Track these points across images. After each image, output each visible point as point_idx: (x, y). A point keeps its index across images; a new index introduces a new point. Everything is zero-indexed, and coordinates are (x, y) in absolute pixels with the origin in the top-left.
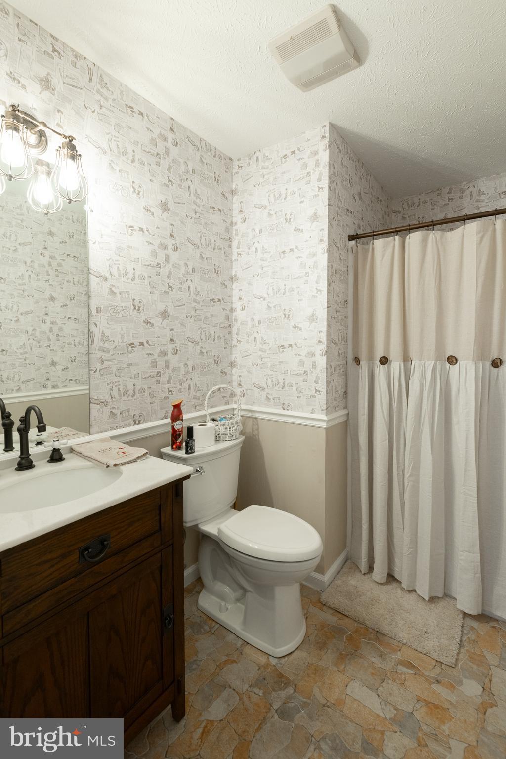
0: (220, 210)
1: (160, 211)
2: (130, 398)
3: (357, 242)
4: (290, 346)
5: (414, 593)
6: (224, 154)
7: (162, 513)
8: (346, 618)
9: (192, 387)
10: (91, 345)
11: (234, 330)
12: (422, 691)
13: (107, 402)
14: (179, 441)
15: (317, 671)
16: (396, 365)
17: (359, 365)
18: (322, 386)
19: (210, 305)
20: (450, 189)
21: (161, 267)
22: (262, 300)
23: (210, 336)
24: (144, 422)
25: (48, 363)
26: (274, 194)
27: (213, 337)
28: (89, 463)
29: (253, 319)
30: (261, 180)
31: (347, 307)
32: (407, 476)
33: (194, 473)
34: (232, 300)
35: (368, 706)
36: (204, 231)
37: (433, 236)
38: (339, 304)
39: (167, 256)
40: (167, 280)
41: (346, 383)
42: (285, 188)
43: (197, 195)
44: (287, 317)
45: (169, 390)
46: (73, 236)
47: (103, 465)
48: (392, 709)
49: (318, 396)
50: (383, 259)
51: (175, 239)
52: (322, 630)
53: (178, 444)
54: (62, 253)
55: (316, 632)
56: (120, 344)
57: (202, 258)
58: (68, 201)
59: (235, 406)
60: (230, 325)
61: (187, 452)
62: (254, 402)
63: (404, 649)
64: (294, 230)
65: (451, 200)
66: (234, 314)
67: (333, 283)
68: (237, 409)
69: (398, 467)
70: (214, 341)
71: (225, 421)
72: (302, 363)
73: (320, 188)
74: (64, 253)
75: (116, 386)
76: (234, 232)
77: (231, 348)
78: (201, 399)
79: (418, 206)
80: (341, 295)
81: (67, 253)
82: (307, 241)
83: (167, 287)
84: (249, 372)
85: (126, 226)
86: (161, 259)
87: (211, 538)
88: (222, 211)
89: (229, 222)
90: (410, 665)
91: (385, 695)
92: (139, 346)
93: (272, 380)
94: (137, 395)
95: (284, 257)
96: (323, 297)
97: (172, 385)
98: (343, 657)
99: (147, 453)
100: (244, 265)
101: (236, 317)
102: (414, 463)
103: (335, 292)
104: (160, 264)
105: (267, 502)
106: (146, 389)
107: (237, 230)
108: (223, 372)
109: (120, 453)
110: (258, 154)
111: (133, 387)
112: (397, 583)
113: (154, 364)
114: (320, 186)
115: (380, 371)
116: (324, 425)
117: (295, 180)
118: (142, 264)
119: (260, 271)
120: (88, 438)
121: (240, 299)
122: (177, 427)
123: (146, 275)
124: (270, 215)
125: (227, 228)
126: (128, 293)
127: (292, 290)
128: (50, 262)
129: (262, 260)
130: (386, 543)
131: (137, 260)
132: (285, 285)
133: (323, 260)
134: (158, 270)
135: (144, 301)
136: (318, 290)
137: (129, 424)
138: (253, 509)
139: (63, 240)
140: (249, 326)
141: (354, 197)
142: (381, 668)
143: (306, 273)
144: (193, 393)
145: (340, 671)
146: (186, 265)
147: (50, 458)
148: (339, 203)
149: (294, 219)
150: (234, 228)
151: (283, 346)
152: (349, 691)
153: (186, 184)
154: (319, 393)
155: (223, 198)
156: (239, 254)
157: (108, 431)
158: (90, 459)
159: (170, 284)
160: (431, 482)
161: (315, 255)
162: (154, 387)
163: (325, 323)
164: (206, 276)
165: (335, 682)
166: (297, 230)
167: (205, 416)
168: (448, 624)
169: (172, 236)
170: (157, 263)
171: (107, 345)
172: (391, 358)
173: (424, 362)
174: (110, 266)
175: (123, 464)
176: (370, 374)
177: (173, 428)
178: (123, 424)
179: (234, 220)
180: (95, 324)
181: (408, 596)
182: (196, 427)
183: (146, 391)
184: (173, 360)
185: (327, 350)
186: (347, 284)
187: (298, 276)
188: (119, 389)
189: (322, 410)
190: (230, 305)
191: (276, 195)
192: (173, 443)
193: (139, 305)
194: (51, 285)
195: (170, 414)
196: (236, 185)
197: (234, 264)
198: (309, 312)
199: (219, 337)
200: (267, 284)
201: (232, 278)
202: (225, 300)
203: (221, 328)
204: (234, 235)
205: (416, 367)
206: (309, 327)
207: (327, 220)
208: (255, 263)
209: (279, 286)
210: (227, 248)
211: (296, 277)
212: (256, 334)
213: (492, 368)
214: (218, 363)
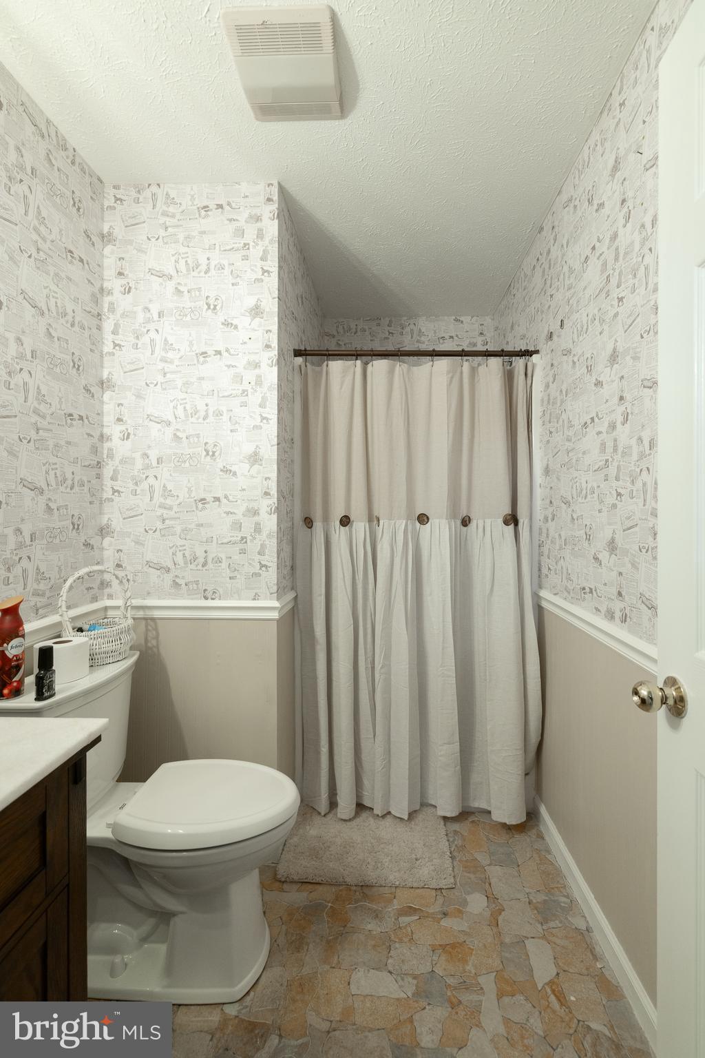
0: (81, 260)
3: (306, 361)
4: (217, 499)
5: (388, 816)
6: (89, 167)
7: (48, 829)
8: (318, 886)
9: (33, 574)
11: (107, 471)
12: (434, 936)
15: (302, 987)
16: (360, 527)
17: (310, 528)
18: (271, 559)
19: (64, 423)
20: (391, 322)
22: (163, 424)
23: (65, 480)
26: (186, 261)
27: (69, 482)
29: (146, 455)
30: (162, 233)
31: (294, 447)
32: (378, 668)
34: (102, 422)
35: (383, 994)
36: (54, 288)
37: (400, 367)
38: (287, 441)
41: (293, 556)
42: (206, 256)
43: (41, 220)
44: (211, 454)
48: (410, 979)
49: (263, 573)
52: (291, 920)
53: (15, 684)
55: (284, 928)
57: (49, 335)
59: (109, 603)
60: (99, 463)
61: (40, 698)
62: (149, 593)
63: (399, 892)
64: (223, 324)
66: (106, 445)
69: (366, 659)
70: (71, 489)
72: (238, 526)
73: (265, 271)
76: (106, 306)
77: (101, 503)
79: (354, 334)
80: (288, 429)
82: (245, 343)
84: (137, 543)
88: (85, 262)
89: (98, 286)
90: (410, 911)
91: (397, 967)
93: (183, 554)
95: (205, 362)
96: (272, 429)
98: (331, 945)
100: (128, 363)
101: (110, 450)
103: (283, 424)
107: (112, 304)
108: (87, 545)
110: (154, 189)
112: (367, 812)
114: (265, 268)
115: (340, 536)
116: (275, 615)
117: (223, 249)
119: (160, 379)
121: (120, 420)
122: (12, 653)
124: (178, 291)
125: (94, 296)
127: (219, 414)
129: (164, 360)
130: (354, 763)
132: (207, 405)
133: (271, 375)
136: (263, 418)
140: (139, 465)
141: (298, 299)
142: (381, 932)
143: (244, 391)
145: (334, 968)
146: (19, 341)
148: (287, 300)
149: (222, 307)
150: (107, 299)
151: (204, 499)
152: (354, 990)
153: (18, 189)
154: (266, 568)
155: (87, 241)
156: (116, 345)
160: (408, 670)
161: (257, 366)
163: (275, 467)
164: (58, 371)
165: (333, 988)
166: (227, 324)
167: (61, 624)
168: (434, 838)
172: (353, 518)
173: (393, 522)
176: (327, 542)
179: (107, 285)
181: (383, 822)
182: (54, 647)
185: (278, 503)
186: (293, 416)
187: (229, 394)
189: (271, 594)
190: (100, 429)
191: (189, 262)
192: (4, 685)
196: (111, 227)
197: (105, 359)
198: (249, 449)
199: (80, 482)
200: (174, 400)
201: (103, 383)
202: (90, 419)
203: (84, 466)
204: (106, 310)
205: (385, 527)
206: (249, 471)
207: (276, 319)
208: (150, 364)
209: (195, 406)
210: (94, 330)
211: (226, 394)
212: (151, 480)
213: (462, 527)
214: (78, 529)
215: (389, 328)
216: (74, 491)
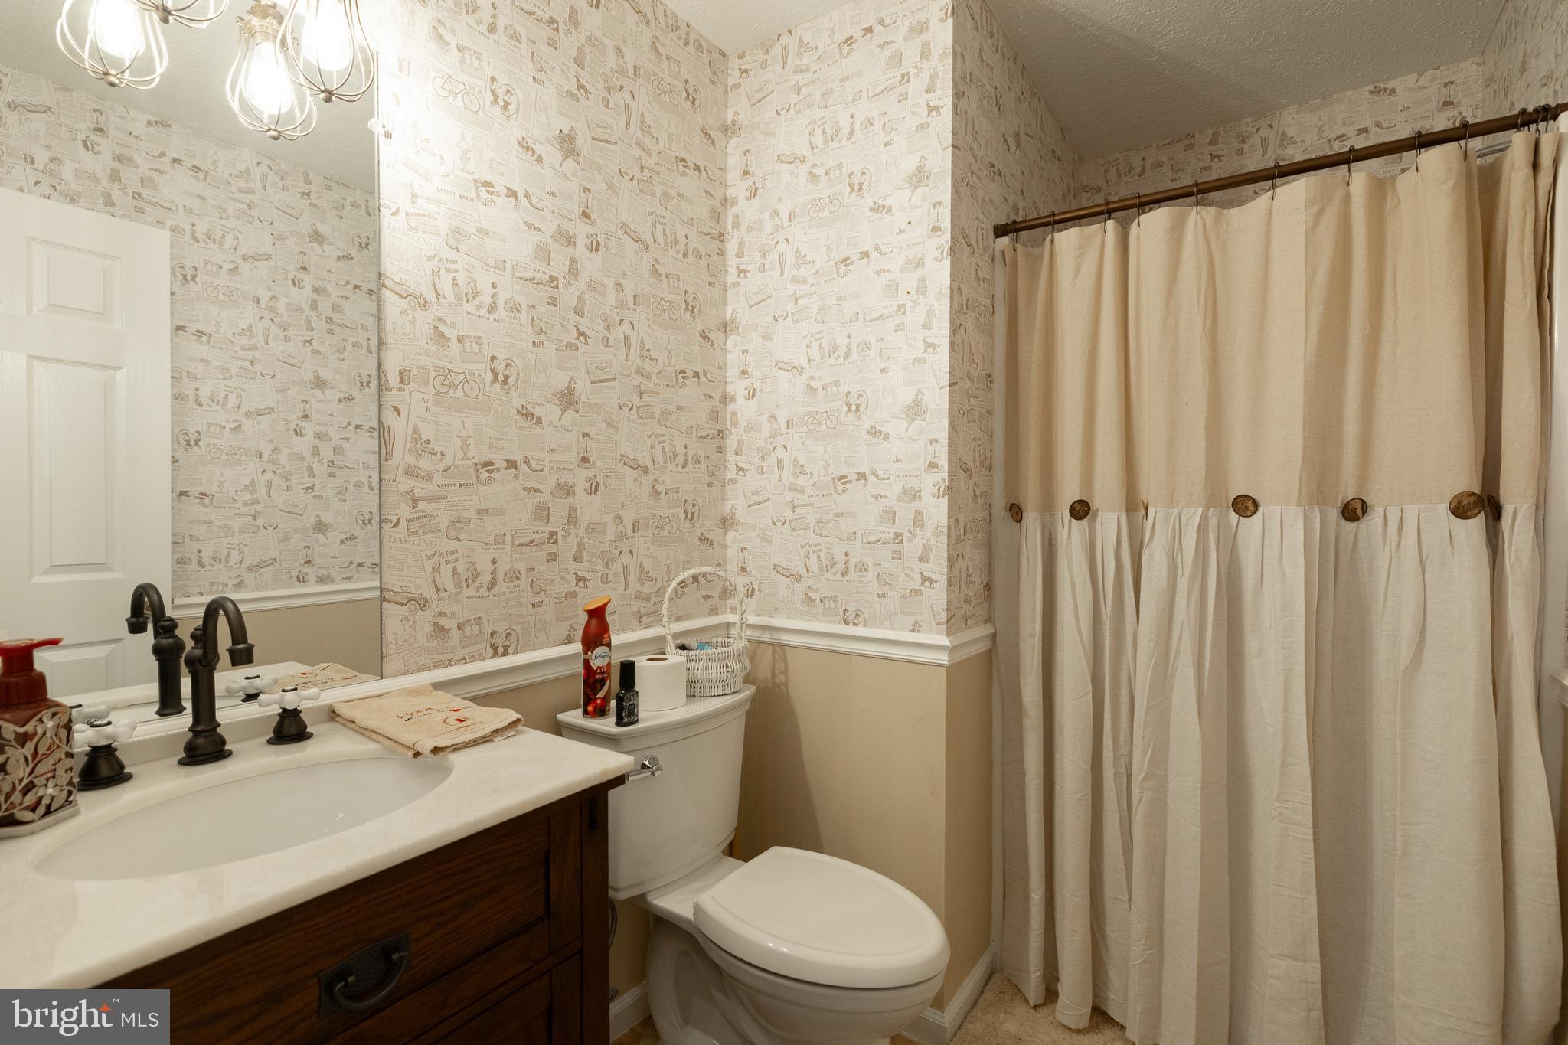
0: (697, 168)
1: (558, 156)
2: (484, 591)
3: (1015, 241)
4: (862, 476)
6: (708, 41)
7: (552, 873)
9: (634, 573)
10: (386, 460)
11: (731, 444)
13: (426, 600)
14: (601, 695)
16: (1109, 521)
17: (1019, 521)
18: (938, 568)
19: (674, 383)
20: (1216, 135)
21: (561, 286)
22: (795, 372)
23: (675, 455)
24: (516, 651)
25: (308, 526)
26: (824, 129)
27: (681, 458)
28: (371, 747)
29: (773, 417)
30: (793, 99)
31: (990, 389)
32: (1138, 776)
33: (634, 772)
34: (725, 376)
36: (661, 212)
38: (976, 379)
39: (573, 261)
40: (573, 318)
41: (990, 565)
42: (850, 113)
43: (646, 129)
44: (854, 409)
45: (577, 576)
46: (367, 245)
47: (405, 751)
49: (927, 591)
50: (1076, 276)
51: (593, 223)
53: (599, 701)
54: (343, 283)
56: (458, 463)
57: (656, 273)
58: (322, 95)
59: (733, 617)
60: (720, 432)
61: (620, 723)
62: (777, 609)
64: (871, 209)
65: (1216, 160)
66: (730, 408)
67: (963, 329)
68: (738, 626)
69: (1116, 758)
70: (683, 467)
71: (708, 651)
72: (890, 516)
73: (933, 109)
74: (348, 283)
75: (447, 563)
76: (730, 221)
77: (723, 486)
78: (654, 599)
79: (1140, 176)
80: (978, 359)
81: (354, 282)
82: (902, 231)
83: (575, 335)
84: (765, 539)
85: (476, 181)
86: (559, 266)
87: (677, 926)
88: (702, 169)
89: (719, 196)
92: (506, 469)
93: (819, 557)
94: (502, 586)
95: (847, 273)
96: (941, 360)
97: (585, 564)
99: (518, 721)
100: (754, 294)
101: (734, 414)
102: (1154, 746)
103: (966, 352)
104: (557, 279)
105: (808, 838)
106: (523, 571)
107: (736, 216)
108: (704, 539)
109: (452, 721)
110: (785, 39)
111: (491, 567)
112: (1117, 1029)
113: (543, 513)
114: (932, 104)
115: (1071, 534)
116: (943, 658)
117: (871, 95)
118: (513, 275)
119: (790, 308)
120: (376, 686)
121: (744, 372)
122: (596, 663)
123: (522, 301)
124: (814, 177)
125: (715, 211)
126: (479, 340)
127: (865, 347)
128: (314, 301)
129: (796, 280)
130: (1089, 936)
131: (500, 265)
132: (849, 337)
133: (940, 274)
134: (552, 292)
135: (519, 363)
136: (928, 345)
137: (480, 655)
138: (777, 856)
139: (345, 254)
140: (766, 432)
141: (1005, 140)
143: (899, 306)
144: (634, 586)
146: (619, 286)
147: (274, 732)
148: (975, 146)
149: (870, 185)
150: (731, 212)
151: (845, 477)
153: (618, 99)
154: (931, 584)
155: (705, 140)
156: (741, 271)
157: (427, 669)
158: (375, 736)
159: (582, 329)
160: (1198, 791)
161: (919, 263)
162: (542, 568)
163: (946, 421)
164: (666, 317)
166: (877, 208)
167: (662, 639)
169: (585, 215)
170: (551, 276)
171: (425, 463)
172: (1095, 504)
173: (1176, 511)
174: (435, 273)
175: (457, 748)
176: (1047, 542)
177: (587, 663)
178: (462, 653)
179: (731, 193)
180: (396, 409)
182: (642, 663)
183: (523, 577)
184: (590, 507)
186: (991, 334)
187: (879, 314)
188: (455, 569)
189: (938, 624)
190: (722, 387)
191: (827, 130)
192: (588, 700)
193: (507, 372)
194: (316, 352)
195: (579, 633)
196: (735, 113)
197: (729, 292)
198: (907, 396)
199: (695, 458)
200: (808, 335)
201: (726, 326)
202: (709, 375)
203: (701, 437)
204: (730, 227)
205: (1158, 522)
206: (906, 431)
207: (949, 181)
208: (778, 289)
209: (835, 339)
210: (714, 257)
211: (875, 316)
212: (780, 452)
213: (1343, 522)
214: (692, 518)
215: (1211, 148)
216: (686, 469)
